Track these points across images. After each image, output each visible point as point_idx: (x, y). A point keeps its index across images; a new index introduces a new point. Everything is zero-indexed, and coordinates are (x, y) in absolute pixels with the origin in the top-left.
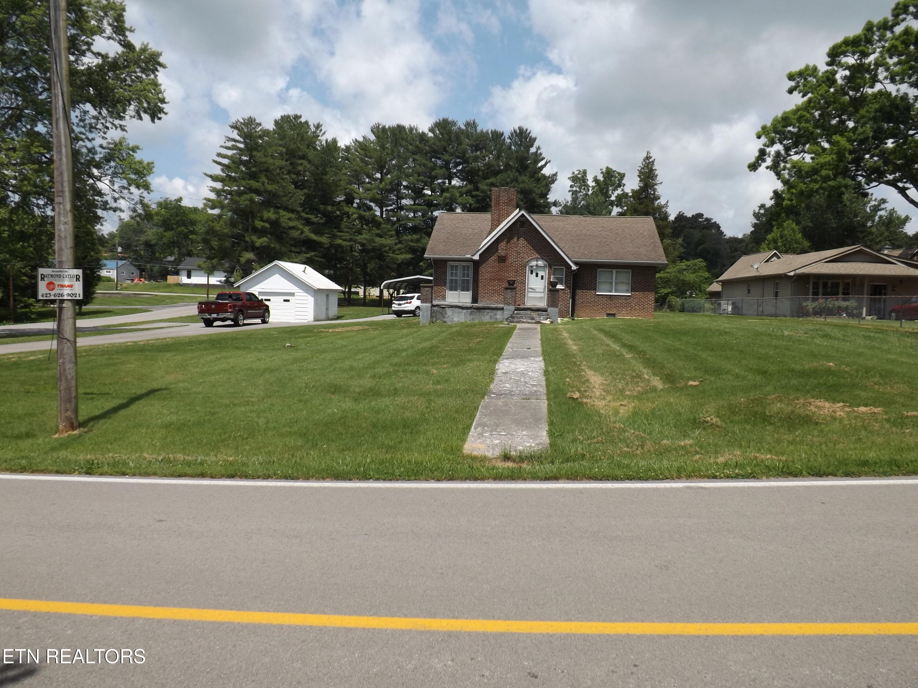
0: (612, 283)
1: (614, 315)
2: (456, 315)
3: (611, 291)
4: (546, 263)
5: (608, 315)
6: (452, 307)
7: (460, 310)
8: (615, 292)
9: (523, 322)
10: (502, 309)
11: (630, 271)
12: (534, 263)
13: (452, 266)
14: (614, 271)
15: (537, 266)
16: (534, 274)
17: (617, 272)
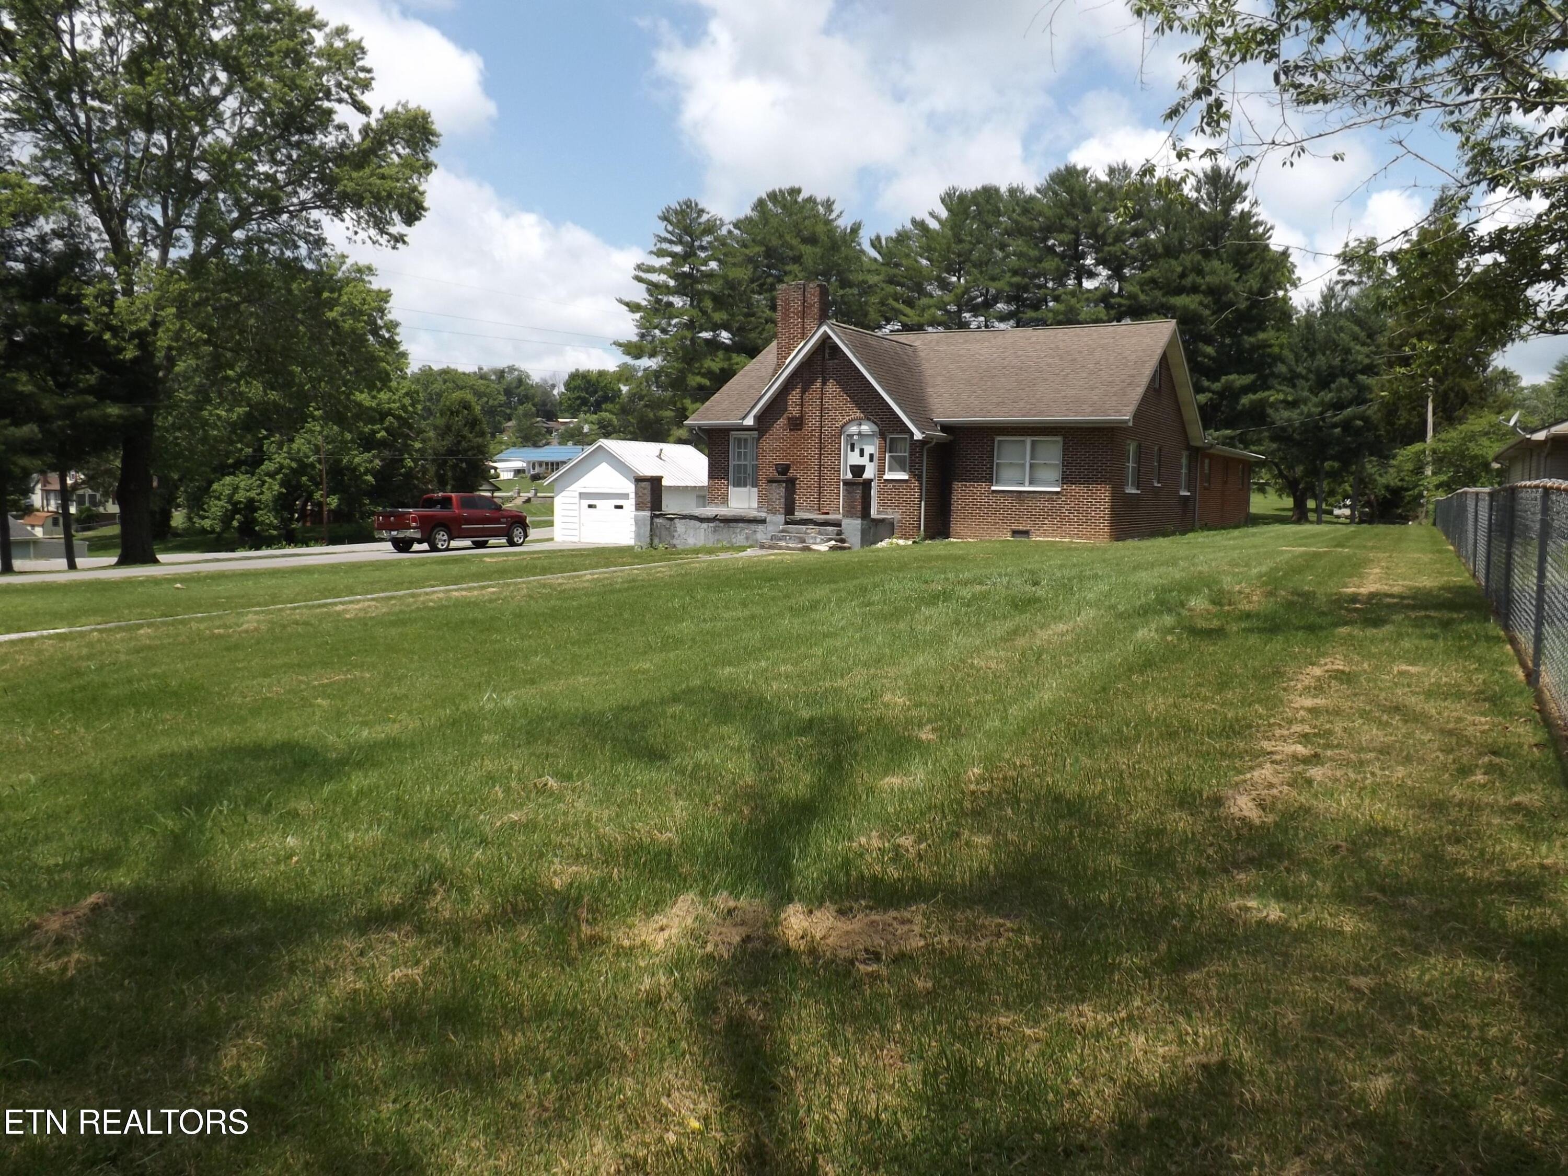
0: (1023, 465)
1: (1026, 533)
2: (692, 532)
3: (1022, 484)
4: (875, 428)
5: (1015, 533)
6: (684, 517)
7: (697, 524)
8: (1031, 483)
9: (780, 548)
10: (763, 521)
11: (1059, 439)
12: (853, 429)
13: (739, 440)
14: (1028, 440)
15: (860, 434)
16: (857, 451)
17: (1033, 443)
